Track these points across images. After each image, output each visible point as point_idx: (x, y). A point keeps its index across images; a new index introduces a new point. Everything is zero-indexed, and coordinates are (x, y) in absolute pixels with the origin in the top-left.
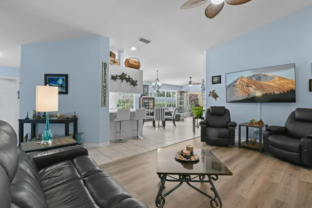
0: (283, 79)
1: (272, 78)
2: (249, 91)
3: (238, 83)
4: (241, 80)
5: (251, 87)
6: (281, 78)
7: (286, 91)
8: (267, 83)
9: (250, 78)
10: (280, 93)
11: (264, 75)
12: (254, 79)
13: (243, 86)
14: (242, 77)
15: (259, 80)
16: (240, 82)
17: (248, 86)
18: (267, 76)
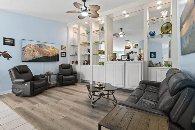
0: (54, 48)
1: (49, 47)
2: (35, 54)
3: (27, 49)
4: (29, 47)
5: (36, 52)
6: (53, 48)
7: (55, 55)
8: (45, 50)
9: (35, 46)
10: (52, 56)
11: (44, 45)
12: (38, 47)
13: (30, 51)
14: (30, 45)
15: (41, 48)
16: (28, 48)
17: (34, 51)
18: (46, 45)
